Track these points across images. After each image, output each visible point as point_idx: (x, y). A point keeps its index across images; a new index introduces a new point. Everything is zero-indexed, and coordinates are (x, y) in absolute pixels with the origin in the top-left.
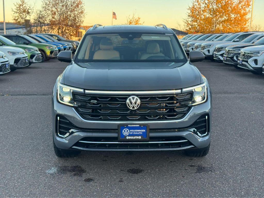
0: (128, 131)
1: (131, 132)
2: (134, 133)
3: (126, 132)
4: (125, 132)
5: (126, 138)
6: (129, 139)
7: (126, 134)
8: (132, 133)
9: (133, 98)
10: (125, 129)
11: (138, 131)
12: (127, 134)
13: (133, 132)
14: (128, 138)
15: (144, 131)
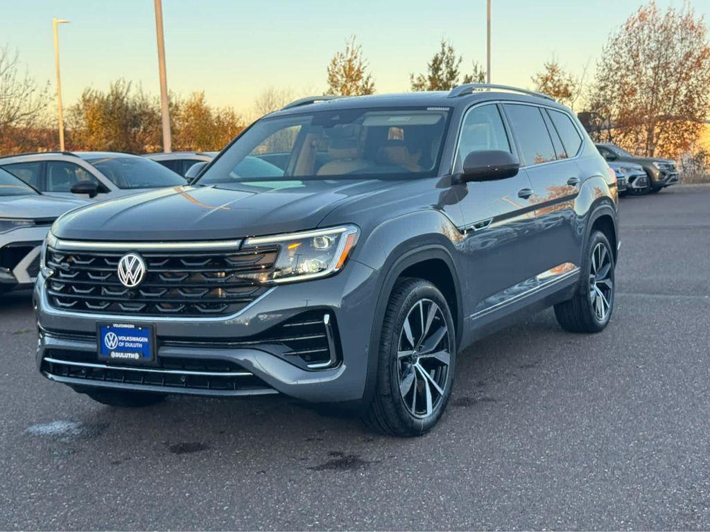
0: (114, 338)
1: (121, 341)
2: (127, 345)
3: (111, 342)
4: (109, 341)
5: (110, 354)
6: (116, 358)
7: (111, 346)
8: (122, 344)
9: (130, 259)
10: (109, 334)
11: (134, 339)
12: (113, 345)
13: (125, 342)
14: (114, 355)
15: (146, 340)
